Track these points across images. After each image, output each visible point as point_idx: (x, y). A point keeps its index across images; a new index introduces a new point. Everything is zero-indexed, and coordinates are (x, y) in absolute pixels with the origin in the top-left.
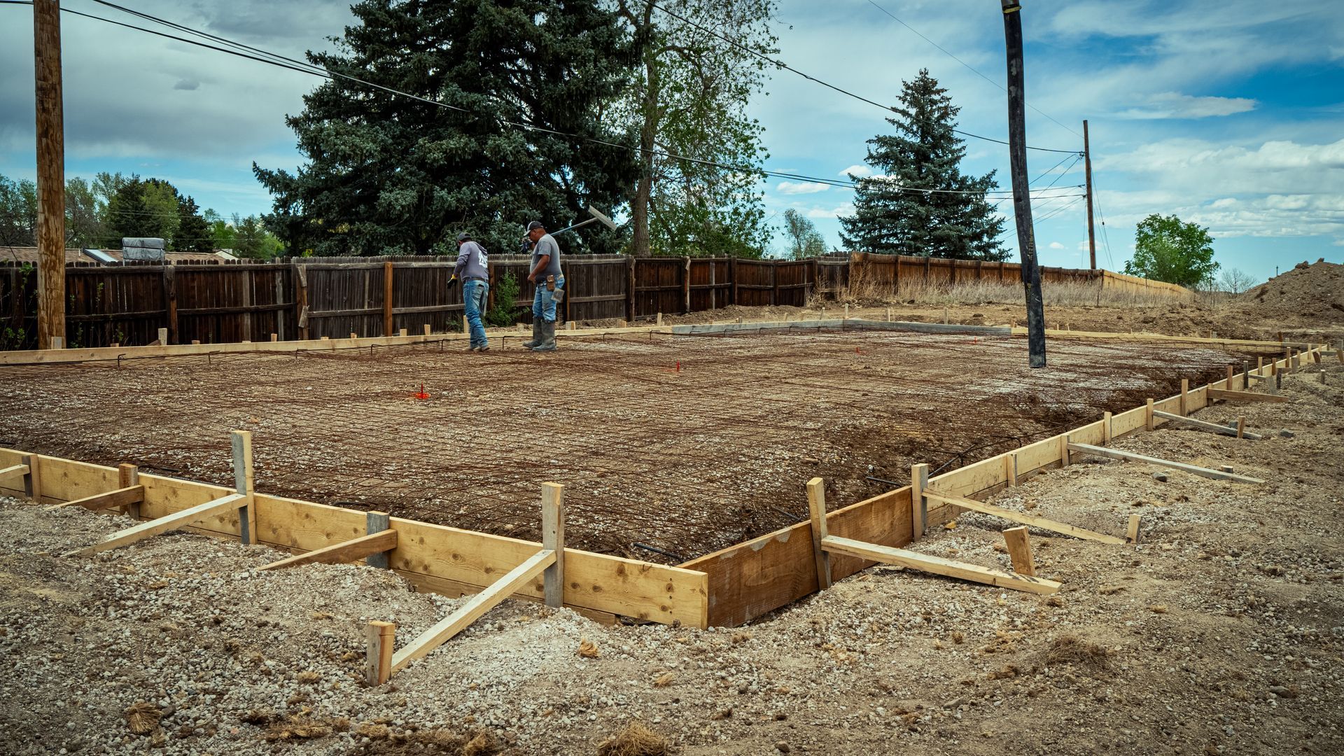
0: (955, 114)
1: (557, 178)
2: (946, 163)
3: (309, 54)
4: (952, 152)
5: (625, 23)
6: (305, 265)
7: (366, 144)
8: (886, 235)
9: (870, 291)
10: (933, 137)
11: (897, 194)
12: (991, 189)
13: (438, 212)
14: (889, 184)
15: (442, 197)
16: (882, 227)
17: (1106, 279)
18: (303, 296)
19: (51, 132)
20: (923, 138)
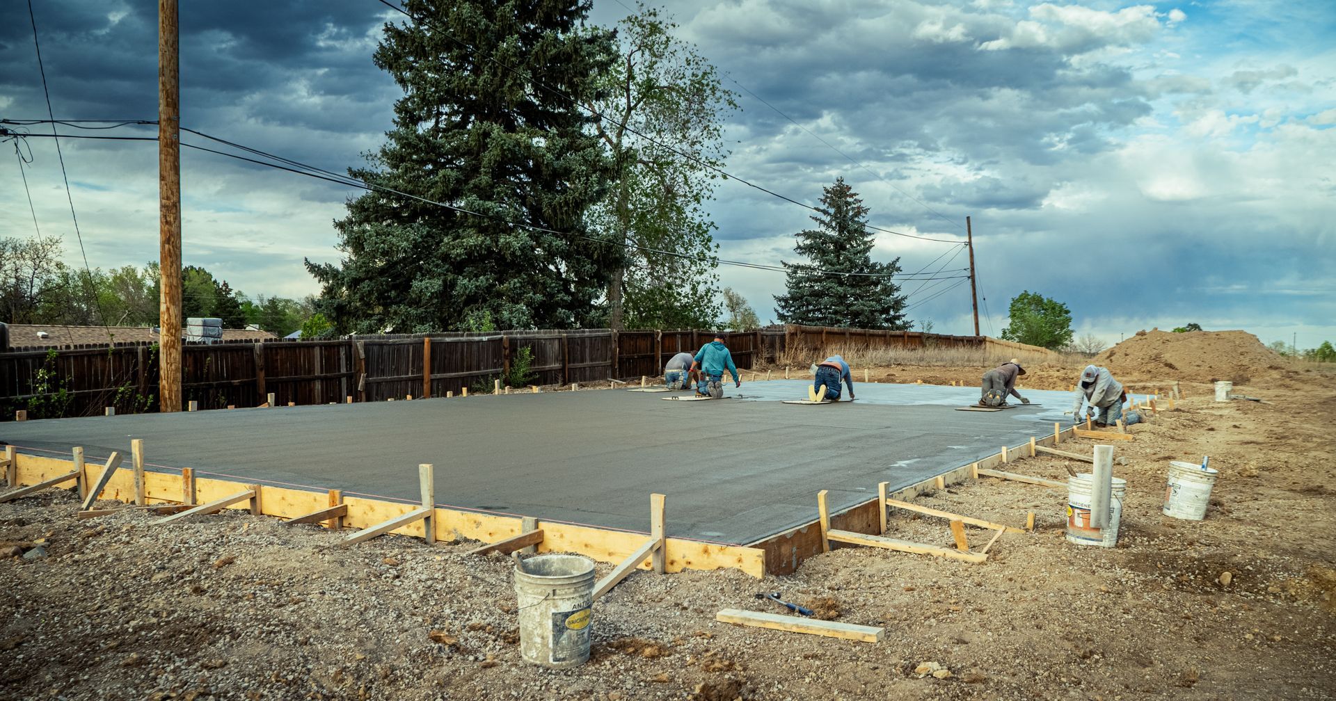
0: (866, 213)
1: (552, 267)
2: (859, 252)
3: (350, 170)
4: (865, 243)
5: (604, 144)
6: (363, 341)
7: (401, 243)
8: (812, 310)
9: (802, 356)
10: (848, 232)
11: (820, 277)
12: (896, 273)
13: (458, 296)
14: (814, 269)
15: (464, 284)
16: (809, 304)
17: (988, 343)
18: (361, 366)
19: (172, 239)
20: (841, 232)
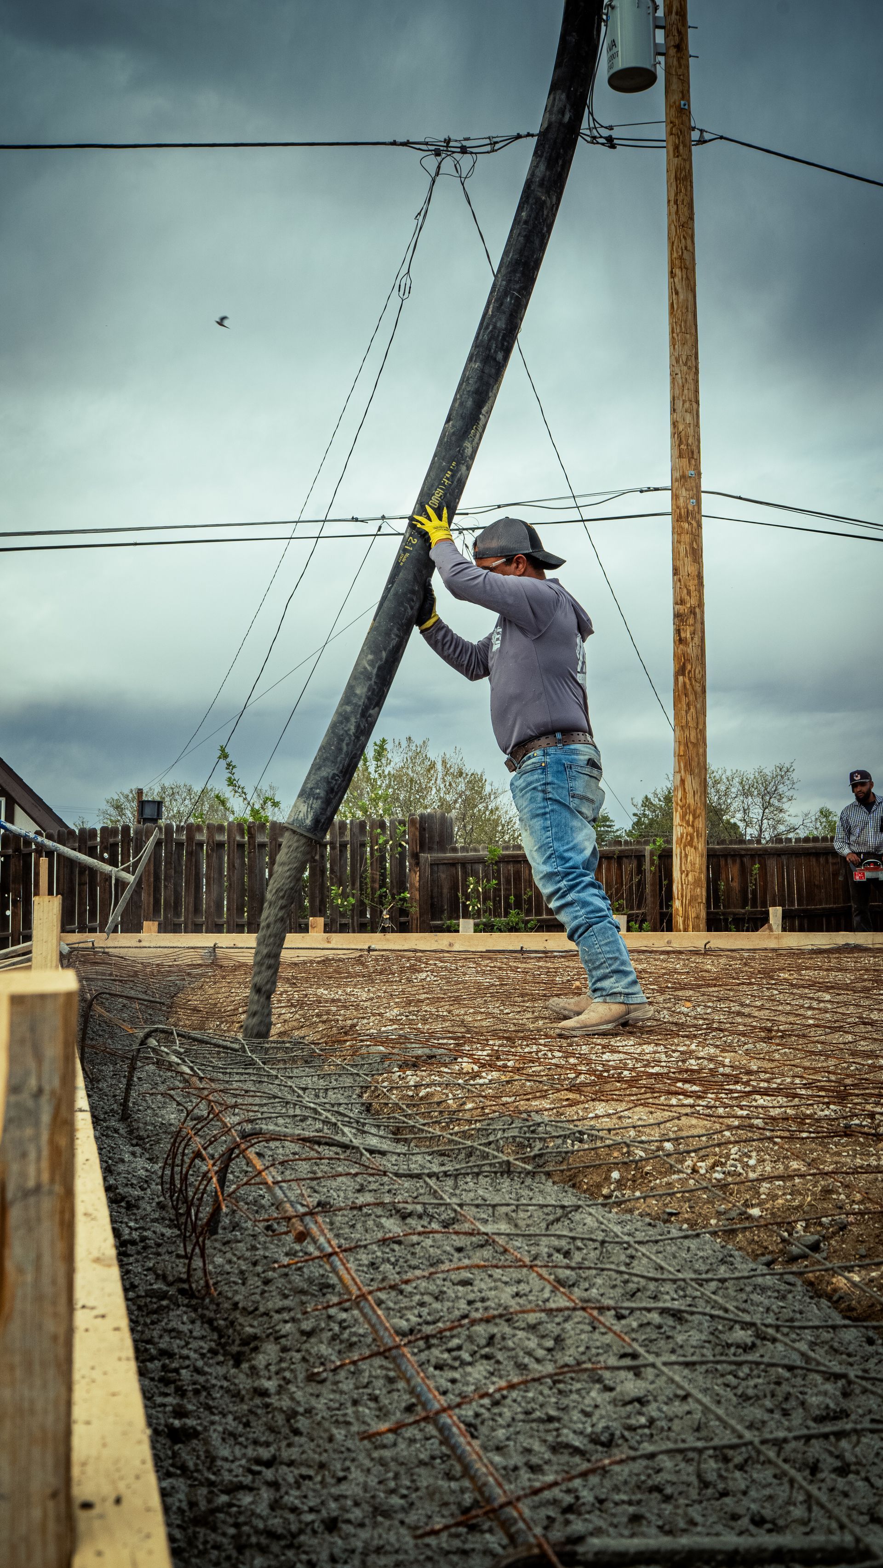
19: (689, 667)
